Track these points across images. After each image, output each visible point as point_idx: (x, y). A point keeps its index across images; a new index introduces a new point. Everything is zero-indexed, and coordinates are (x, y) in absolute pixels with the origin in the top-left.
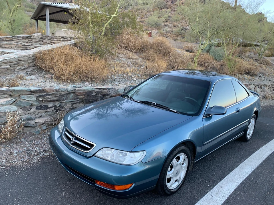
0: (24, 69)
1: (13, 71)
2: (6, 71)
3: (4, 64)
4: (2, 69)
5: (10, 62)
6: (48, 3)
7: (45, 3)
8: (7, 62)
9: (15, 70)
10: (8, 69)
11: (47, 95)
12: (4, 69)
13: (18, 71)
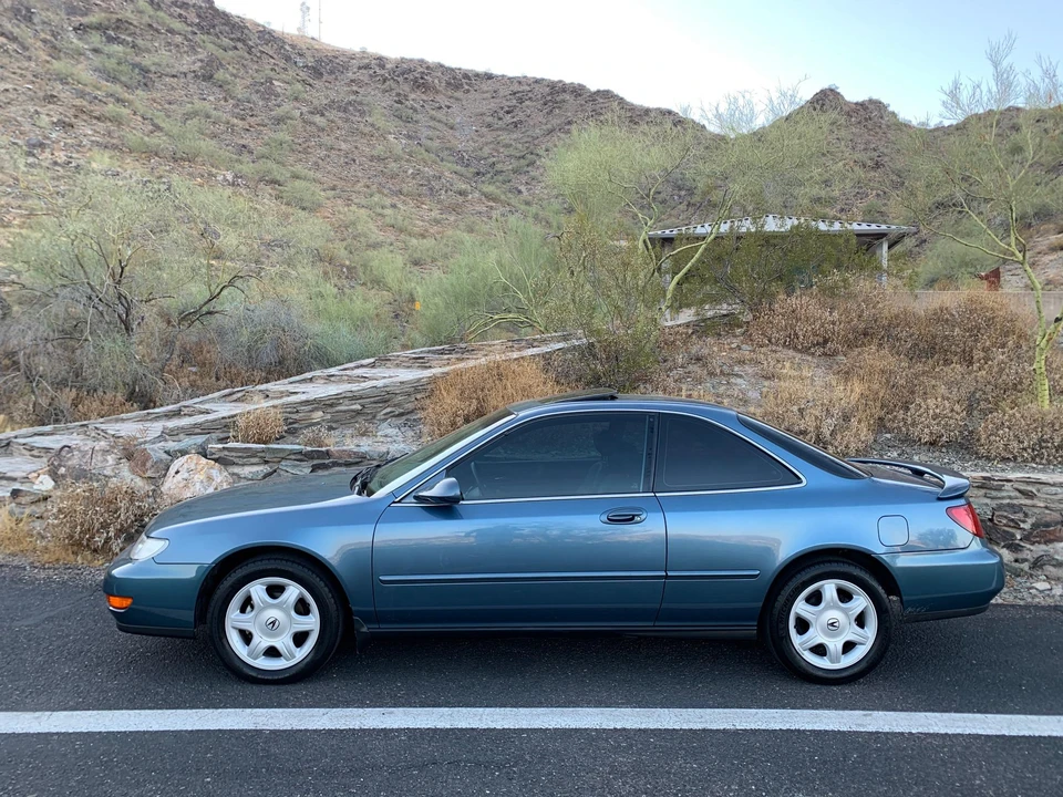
0: (401, 415)
1: (370, 417)
2: (353, 417)
3: (347, 402)
4: (341, 411)
5: (361, 398)
6: (667, 232)
7: (659, 232)
8: (354, 398)
9: (374, 417)
10: (358, 413)
11: (335, 464)
12: (345, 411)
13: (383, 417)
